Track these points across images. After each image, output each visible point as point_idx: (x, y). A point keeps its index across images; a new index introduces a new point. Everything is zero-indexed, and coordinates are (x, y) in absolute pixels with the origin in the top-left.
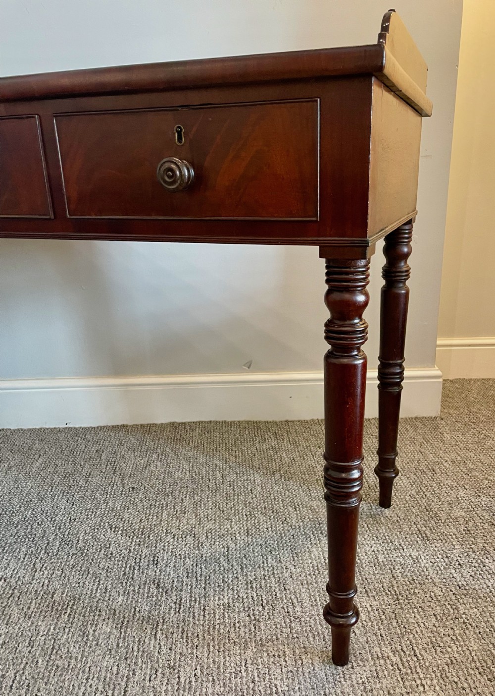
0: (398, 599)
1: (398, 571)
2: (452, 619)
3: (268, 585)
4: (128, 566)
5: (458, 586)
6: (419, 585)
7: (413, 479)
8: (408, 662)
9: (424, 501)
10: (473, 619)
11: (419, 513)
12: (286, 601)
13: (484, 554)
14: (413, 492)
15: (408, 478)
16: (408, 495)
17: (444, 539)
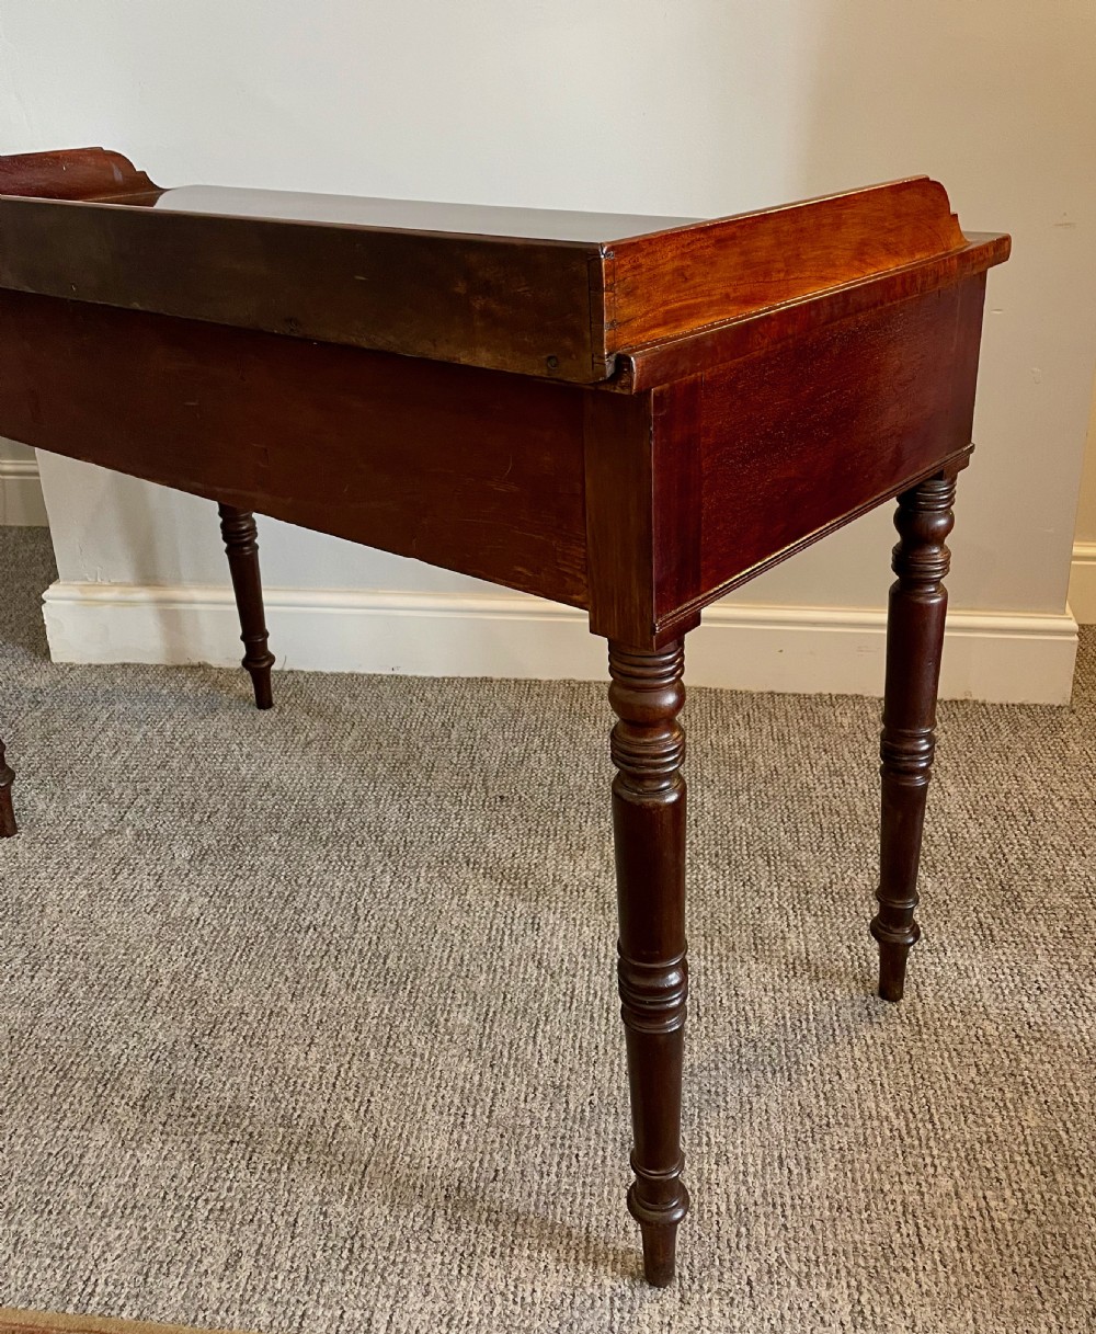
0: (920, 1032)
1: (929, 989)
2: (1004, 1075)
3: (711, 984)
4: (495, 927)
5: (1029, 1024)
6: (959, 1015)
7: (989, 826)
8: (917, 1129)
9: (1000, 871)
10: (1039, 1079)
11: (987, 892)
12: (735, 1013)
13: (1088, 977)
14: (984, 853)
15: (980, 825)
16: (974, 856)
17: (1022, 943)
